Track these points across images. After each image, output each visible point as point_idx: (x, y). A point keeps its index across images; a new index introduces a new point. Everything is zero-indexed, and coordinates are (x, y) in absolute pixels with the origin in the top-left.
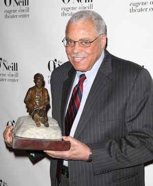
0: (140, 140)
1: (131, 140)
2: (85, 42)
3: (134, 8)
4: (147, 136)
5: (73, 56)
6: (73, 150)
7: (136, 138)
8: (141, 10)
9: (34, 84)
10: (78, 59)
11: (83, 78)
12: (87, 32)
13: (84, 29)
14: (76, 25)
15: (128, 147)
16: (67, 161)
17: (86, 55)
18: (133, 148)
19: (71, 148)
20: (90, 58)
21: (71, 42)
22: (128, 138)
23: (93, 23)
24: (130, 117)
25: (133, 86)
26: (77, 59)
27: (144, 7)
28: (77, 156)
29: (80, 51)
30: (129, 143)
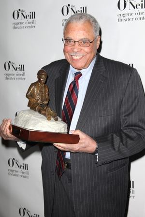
0: (137, 134)
1: (128, 133)
2: (84, 42)
3: (122, 18)
4: (141, 129)
5: (72, 54)
6: (81, 143)
7: (133, 132)
8: (128, 20)
9: (37, 80)
10: (78, 57)
11: (78, 75)
12: (86, 32)
13: (84, 30)
14: (77, 26)
15: (128, 139)
16: (69, 153)
17: (85, 54)
18: (132, 141)
19: (80, 141)
20: (88, 56)
21: (70, 42)
22: (125, 131)
23: (91, 25)
24: (125, 112)
25: (128, 84)
26: (76, 57)
27: (130, 17)
28: (85, 149)
29: (80, 50)
30: (128, 136)
